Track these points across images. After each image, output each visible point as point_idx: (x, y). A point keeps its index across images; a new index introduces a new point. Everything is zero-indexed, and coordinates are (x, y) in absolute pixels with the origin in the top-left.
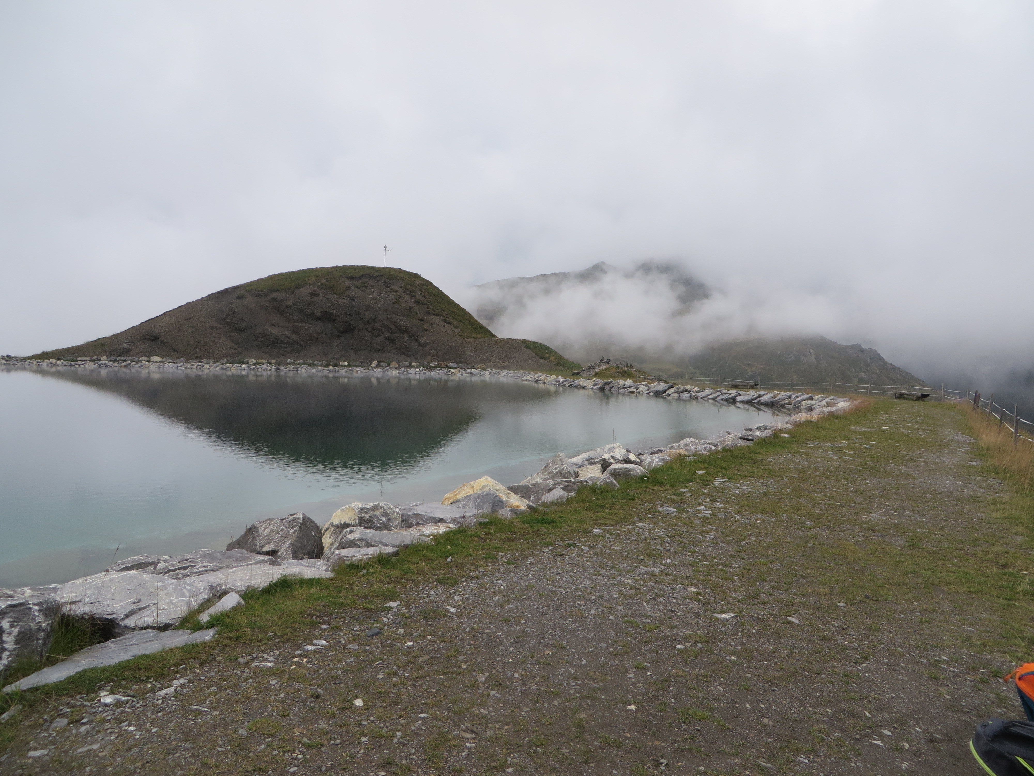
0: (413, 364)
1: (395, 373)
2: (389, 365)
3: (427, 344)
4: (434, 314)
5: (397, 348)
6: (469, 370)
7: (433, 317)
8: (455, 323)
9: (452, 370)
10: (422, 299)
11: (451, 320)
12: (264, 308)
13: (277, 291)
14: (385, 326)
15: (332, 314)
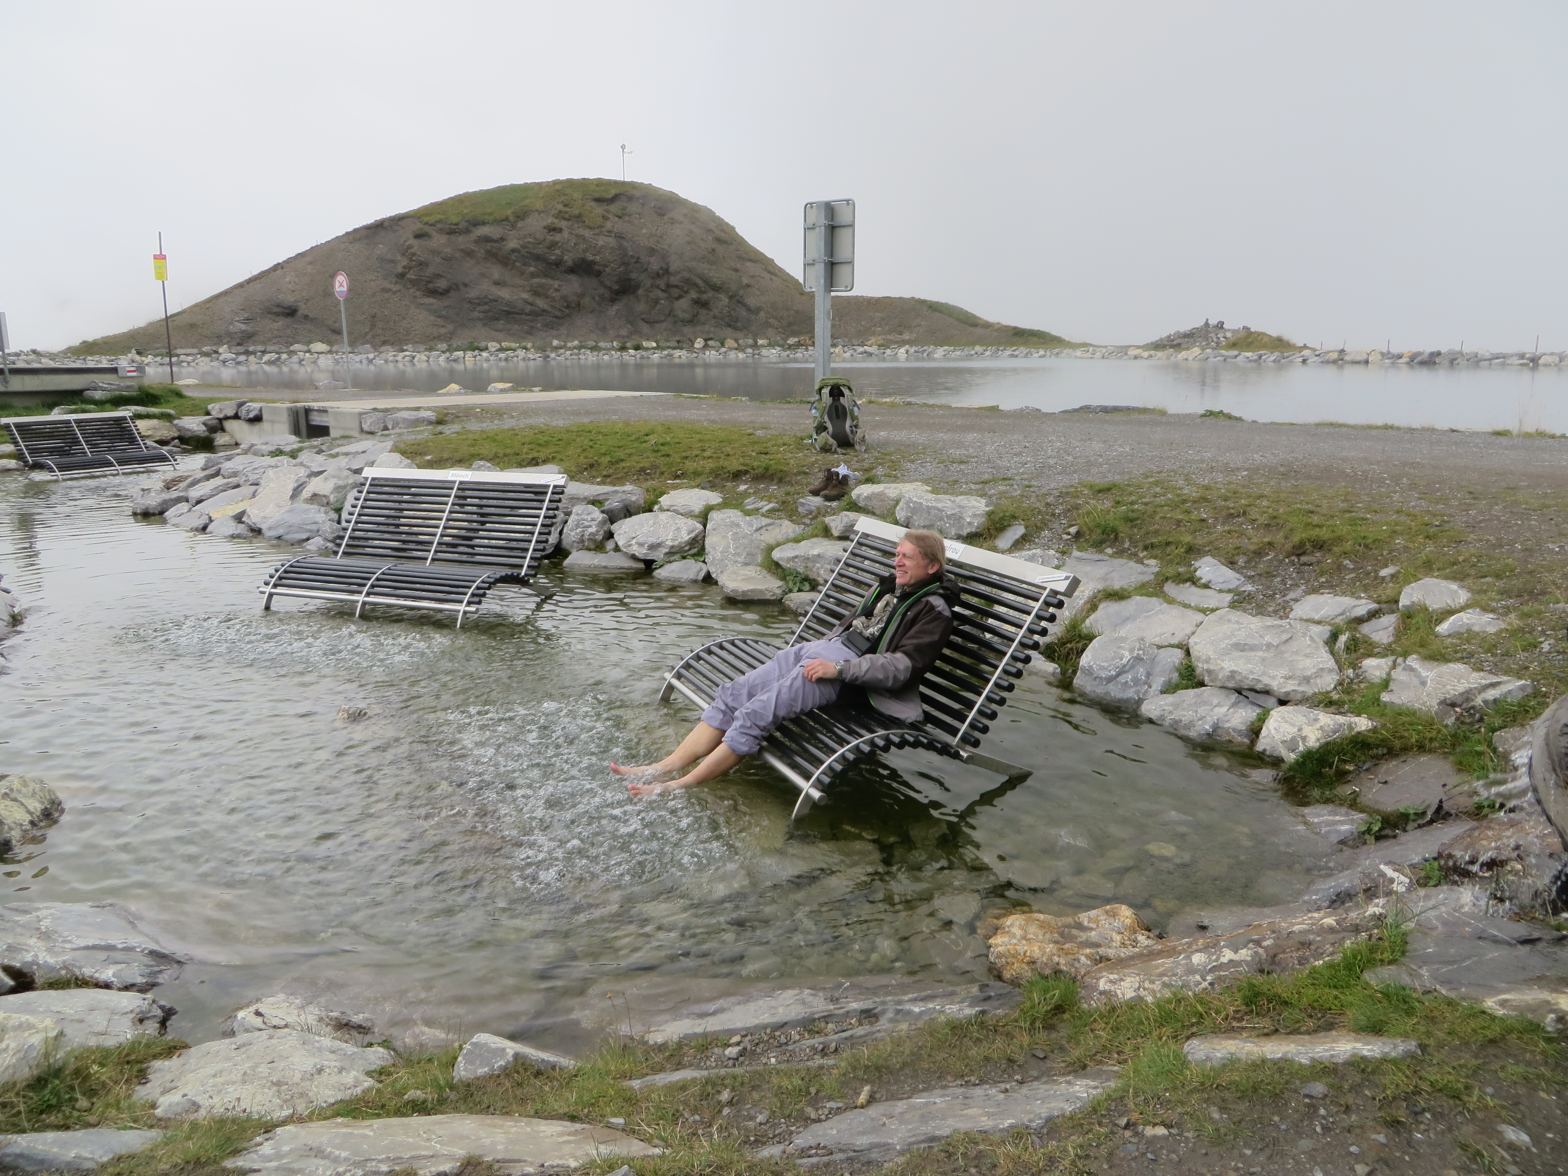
0: (760, 342)
2: (723, 345)
6: (859, 349)
12: (469, 254)
13: (484, 223)
14: (687, 281)
15: (594, 262)
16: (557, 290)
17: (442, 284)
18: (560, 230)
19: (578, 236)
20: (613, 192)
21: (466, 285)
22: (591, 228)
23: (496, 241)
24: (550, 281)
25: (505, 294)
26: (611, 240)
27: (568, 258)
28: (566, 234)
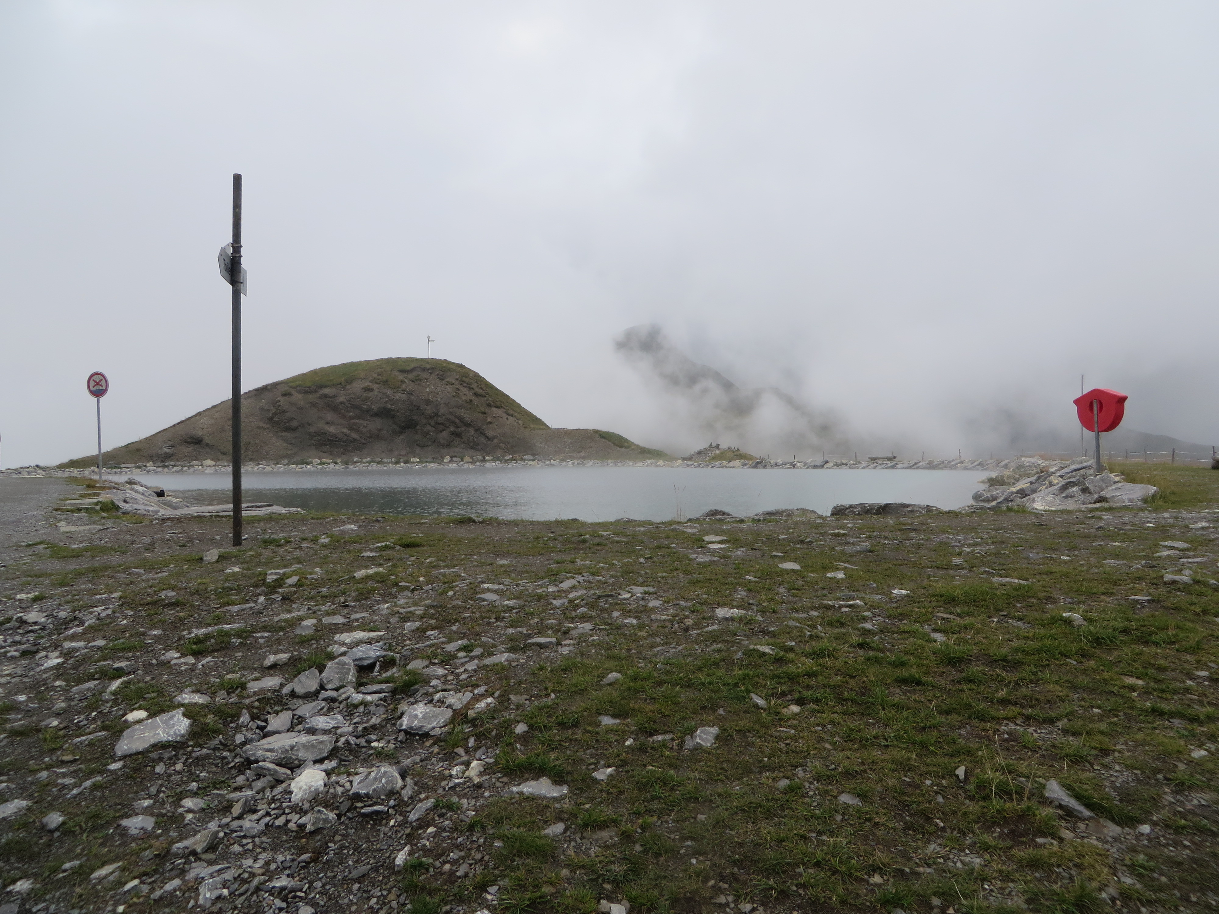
12: (314, 405)
13: (326, 387)
14: (449, 420)
15: (391, 409)
16: (365, 427)
17: (294, 424)
18: (372, 390)
19: (383, 394)
20: (412, 366)
21: (309, 424)
22: (392, 388)
23: (331, 397)
24: (361, 421)
25: (332, 429)
26: (404, 395)
27: (375, 407)
28: (376, 393)
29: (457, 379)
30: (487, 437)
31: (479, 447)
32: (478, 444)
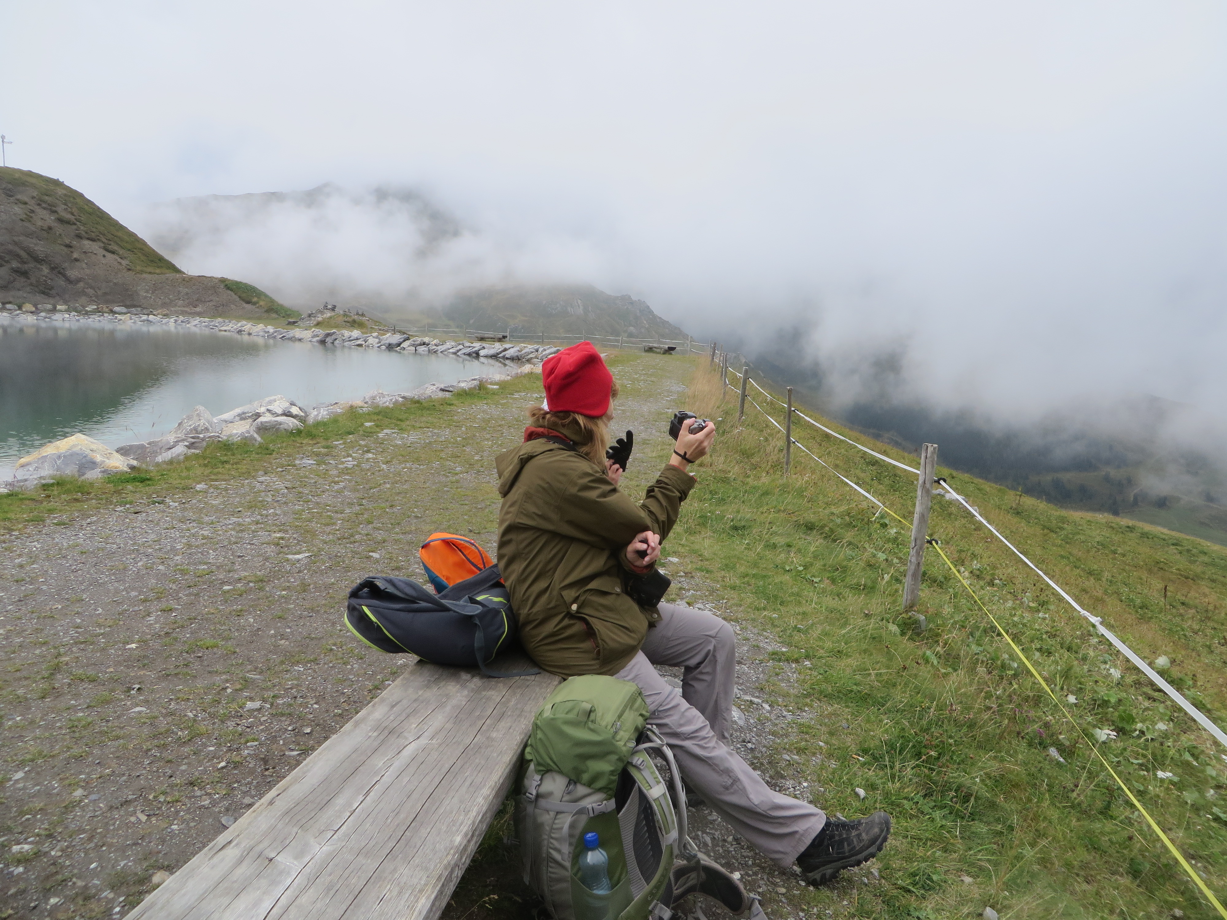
0: (59, 307)
1: (30, 319)
2: (20, 308)
3: (79, 280)
4: (88, 239)
5: (31, 284)
6: (145, 317)
7: (86, 242)
8: (121, 252)
9: (119, 317)
10: (68, 216)
11: (114, 247)
29: (33, 198)
30: (68, 280)
31: (53, 292)
32: (52, 288)
